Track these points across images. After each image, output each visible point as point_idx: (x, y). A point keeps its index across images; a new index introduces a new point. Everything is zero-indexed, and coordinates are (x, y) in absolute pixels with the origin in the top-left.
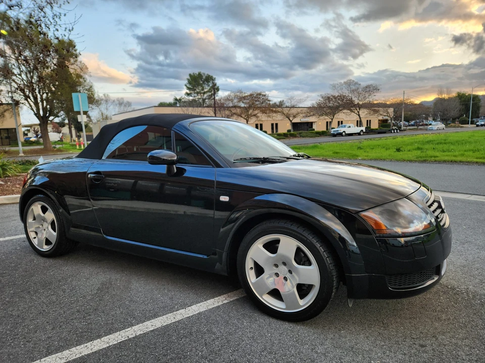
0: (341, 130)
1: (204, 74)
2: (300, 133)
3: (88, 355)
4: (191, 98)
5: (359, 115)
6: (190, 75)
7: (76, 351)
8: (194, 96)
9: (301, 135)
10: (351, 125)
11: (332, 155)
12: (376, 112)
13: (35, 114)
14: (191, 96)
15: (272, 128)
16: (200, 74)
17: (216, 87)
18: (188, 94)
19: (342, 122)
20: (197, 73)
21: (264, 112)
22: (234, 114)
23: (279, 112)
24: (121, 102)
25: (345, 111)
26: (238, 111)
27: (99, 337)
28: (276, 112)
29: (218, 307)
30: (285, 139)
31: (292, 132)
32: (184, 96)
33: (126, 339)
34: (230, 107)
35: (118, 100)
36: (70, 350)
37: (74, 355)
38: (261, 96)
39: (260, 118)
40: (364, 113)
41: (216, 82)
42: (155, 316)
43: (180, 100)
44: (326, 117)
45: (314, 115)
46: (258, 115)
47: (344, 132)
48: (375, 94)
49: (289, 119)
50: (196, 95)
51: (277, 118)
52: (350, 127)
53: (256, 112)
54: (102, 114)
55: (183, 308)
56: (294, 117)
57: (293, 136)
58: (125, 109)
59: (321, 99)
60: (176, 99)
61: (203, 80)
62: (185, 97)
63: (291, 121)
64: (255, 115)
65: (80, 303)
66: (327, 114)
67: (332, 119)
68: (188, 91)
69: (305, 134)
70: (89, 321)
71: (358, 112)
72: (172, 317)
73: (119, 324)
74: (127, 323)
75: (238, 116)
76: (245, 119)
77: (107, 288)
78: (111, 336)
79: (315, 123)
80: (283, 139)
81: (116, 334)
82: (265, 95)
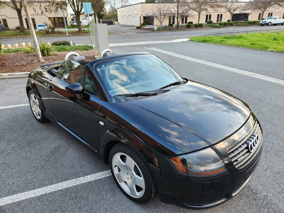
0: (268, 21)
2: (236, 23)
3: (23, 201)
7: (19, 196)
9: (237, 24)
10: (277, 17)
11: (249, 45)
13: (73, 10)
15: (218, 18)
19: (272, 13)
21: (212, 7)
22: (191, 8)
23: (223, 6)
25: (275, 6)
26: (195, 6)
27: (34, 188)
28: (221, 7)
29: (101, 179)
30: (224, 27)
31: (231, 22)
33: (45, 193)
34: (188, 3)
36: (17, 195)
37: (18, 198)
39: (209, 11)
42: (67, 179)
45: (250, 8)
46: (208, 9)
47: (270, 22)
49: (230, 12)
51: (222, 11)
52: (276, 19)
53: (206, 7)
54: (112, 7)
55: (83, 176)
56: (234, 10)
57: (231, 25)
58: (125, 5)
63: (231, 14)
64: (205, 9)
65: (38, 161)
66: (259, 9)
67: (263, 12)
69: (240, 24)
70: (35, 176)
72: (74, 182)
73: (47, 181)
74: (51, 181)
75: (194, 10)
76: (198, 12)
77: (56, 152)
78: (39, 189)
79: (251, 14)
80: (223, 27)
81: (42, 189)
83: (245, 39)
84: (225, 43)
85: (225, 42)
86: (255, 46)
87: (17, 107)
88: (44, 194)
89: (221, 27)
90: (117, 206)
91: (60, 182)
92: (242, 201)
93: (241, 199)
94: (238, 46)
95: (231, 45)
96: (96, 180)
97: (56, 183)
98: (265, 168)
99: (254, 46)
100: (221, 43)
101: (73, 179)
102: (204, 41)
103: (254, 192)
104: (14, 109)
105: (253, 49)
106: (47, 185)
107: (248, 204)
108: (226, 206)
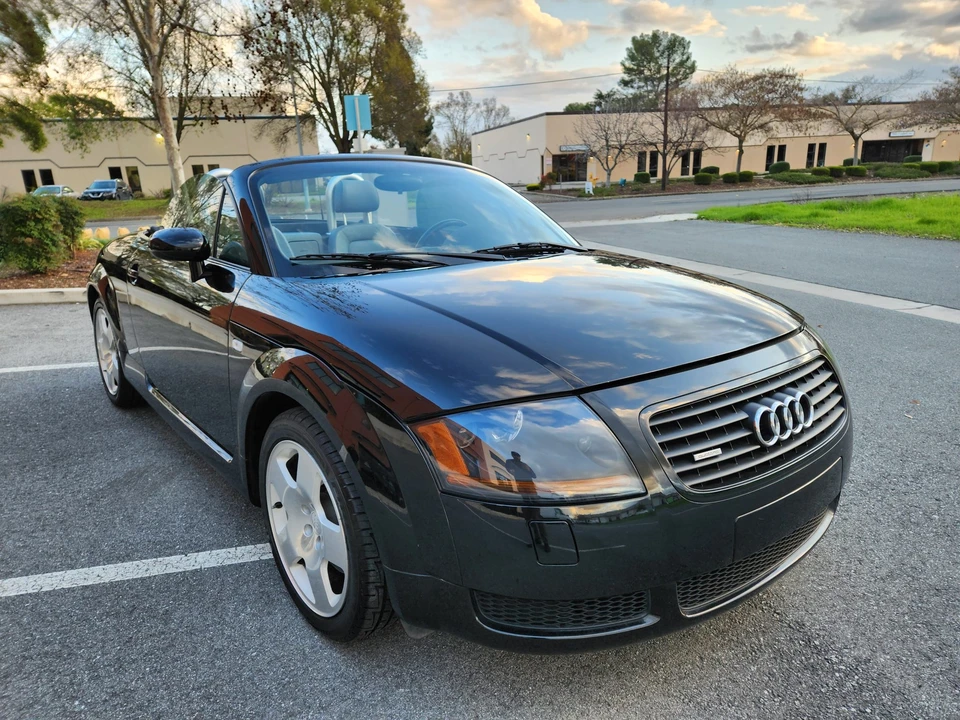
1: (665, 34)
2: (877, 169)
4: (630, 92)
6: (634, 40)
8: (639, 87)
9: (880, 172)
11: (914, 226)
14: (632, 87)
15: (810, 156)
16: (655, 37)
17: (689, 64)
18: (625, 83)
20: (651, 34)
21: (785, 118)
22: (713, 124)
23: (823, 116)
24: (491, 106)
26: (724, 116)
27: (8, 575)
28: (817, 116)
29: (242, 565)
30: (831, 181)
31: (856, 166)
32: (617, 87)
33: (35, 591)
34: (703, 109)
35: (485, 104)
38: (784, 79)
41: (690, 51)
42: (126, 558)
43: (609, 95)
45: (925, 121)
46: (771, 124)
49: (852, 133)
50: (642, 84)
51: (821, 131)
53: (765, 119)
54: (456, 132)
55: (182, 553)
56: (867, 127)
57: (857, 174)
58: (498, 122)
59: (951, 80)
60: (600, 96)
61: (661, 48)
62: (619, 88)
63: (856, 138)
64: (762, 126)
65: (58, 505)
68: (627, 77)
69: (888, 170)
70: (29, 542)
72: (145, 568)
73: (59, 559)
74: (72, 560)
75: (721, 128)
76: (736, 135)
77: (127, 483)
78: (23, 580)
79: (931, 143)
80: (826, 181)
81: (32, 578)
82: (792, 77)
83: (901, 208)
84: (823, 223)
85: (824, 219)
86: (938, 228)
87: (70, 369)
88: (30, 594)
89: (818, 182)
90: (260, 645)
91: (98, 564)
92: (753, 669)
93: (754, 662)
94: (872, 229)
95: (845, 227)
96: (223, 567)
97: (82, 567)
98: (884, 572)
99: (930, 228)
100: (810, 222)
101: (145, 558)
102: (751, 218)
103: (817, 643)
104: (56, 373)
105: (926, 238)
106: (56, 569)
107: (777, 680)
108: (680, 679)
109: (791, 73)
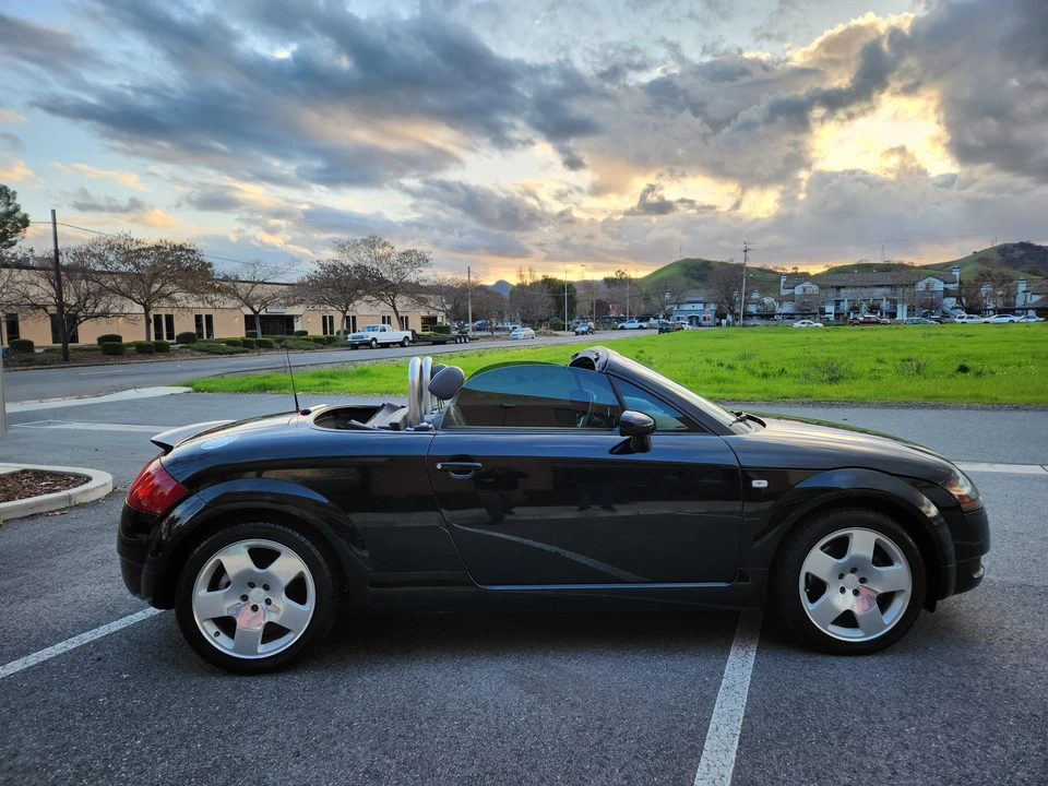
0: (368, 336)
2: (279, 341)
5: (394, 307)
10: (386, 326)
12: (423, 302)
15: (199, 327)
21: (190, 290)
22: (112, 290)
30: (248, 352)
31: (260, 339)
34: (94, 272)
38: (185, 252)
40: (402, 302)
41: (17, 201)
44: (329, 308)
45: (302, 302)
46: (177, 294)
47: (374, 339)
48: (421, 269)
49: (252, 309)
52: (384, 330)
53: (170, 289)
56: (265, 304)
57: (266, 346)
59: (319, 270)
63: (256, 314)
64: (168, 296)
66: (331, 302)
71: (393, 301)
75: (122, 294)
76: (141, 303)
79: (300, 318)
80: (243, 352)
82: (194, 252)
89: (237, 352)
109: (192, 248)
